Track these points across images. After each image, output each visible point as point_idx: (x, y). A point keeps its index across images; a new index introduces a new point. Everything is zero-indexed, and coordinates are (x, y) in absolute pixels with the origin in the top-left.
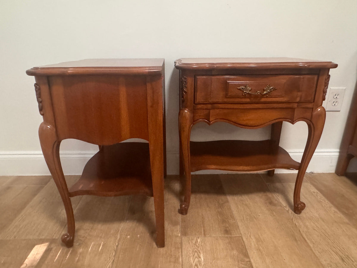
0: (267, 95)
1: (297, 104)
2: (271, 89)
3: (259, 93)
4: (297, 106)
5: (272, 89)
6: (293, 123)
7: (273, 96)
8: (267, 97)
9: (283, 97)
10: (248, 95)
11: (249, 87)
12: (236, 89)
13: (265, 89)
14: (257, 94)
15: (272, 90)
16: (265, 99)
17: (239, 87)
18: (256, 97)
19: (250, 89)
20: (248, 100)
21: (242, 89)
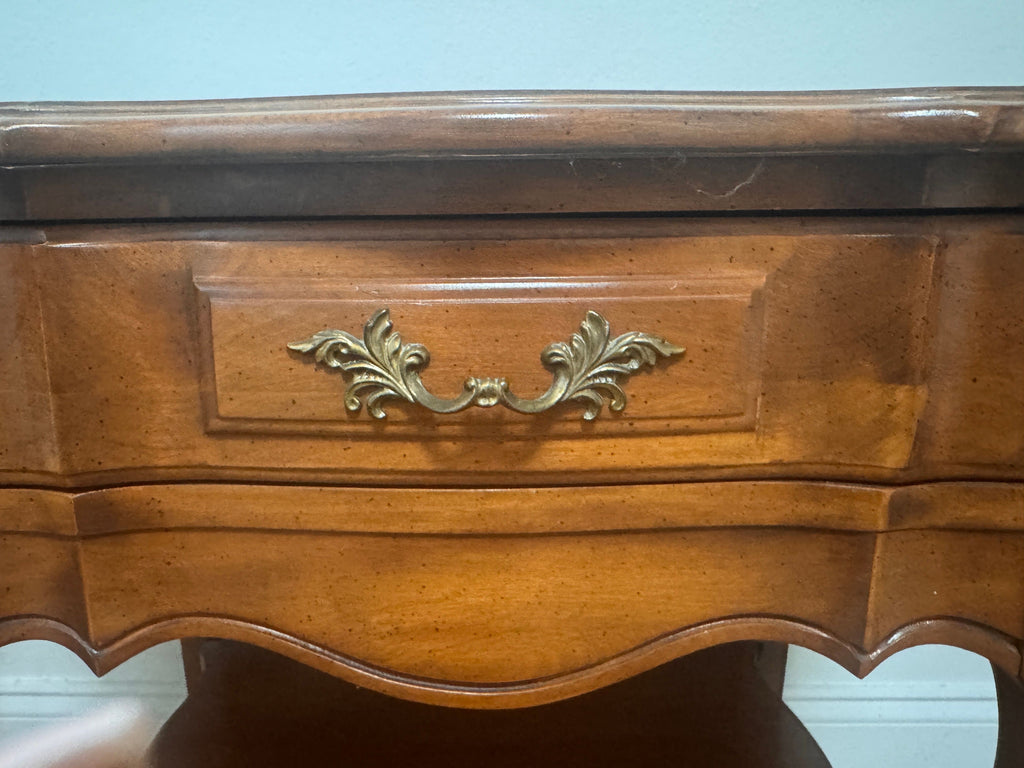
0: (588, 416)
1: (888, 492)
2: (617, 359)
3: (485, 394)
4: (897, 511)
5: (633, 353)
6: (859, 670)
7: (650, 425)
8: (587, 433)
9: (749, 429)
10: (398, 414)
11: (403, 340)
12: (285, 355)
13: (561, 350)
14: (473, 403)
15: (634, 365)
16: (577, 445)
17: (303, 340)
18: (480, 428)
19: (409, 354)
20: (412, 457)
21: (335, 351)
